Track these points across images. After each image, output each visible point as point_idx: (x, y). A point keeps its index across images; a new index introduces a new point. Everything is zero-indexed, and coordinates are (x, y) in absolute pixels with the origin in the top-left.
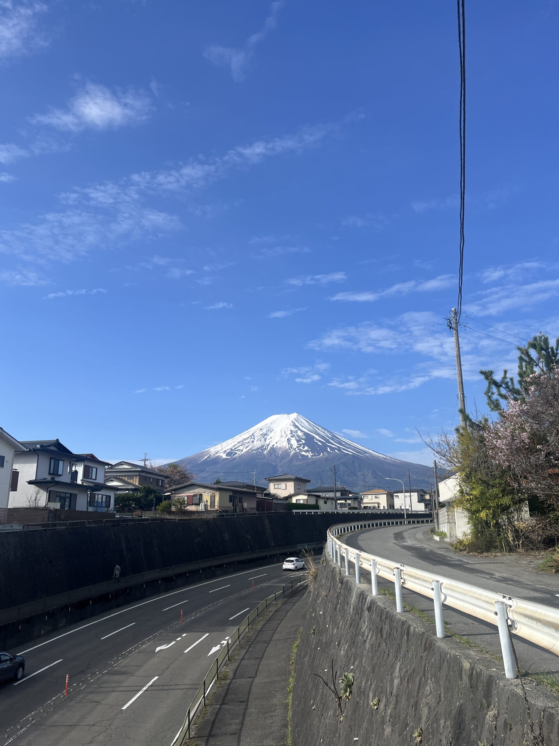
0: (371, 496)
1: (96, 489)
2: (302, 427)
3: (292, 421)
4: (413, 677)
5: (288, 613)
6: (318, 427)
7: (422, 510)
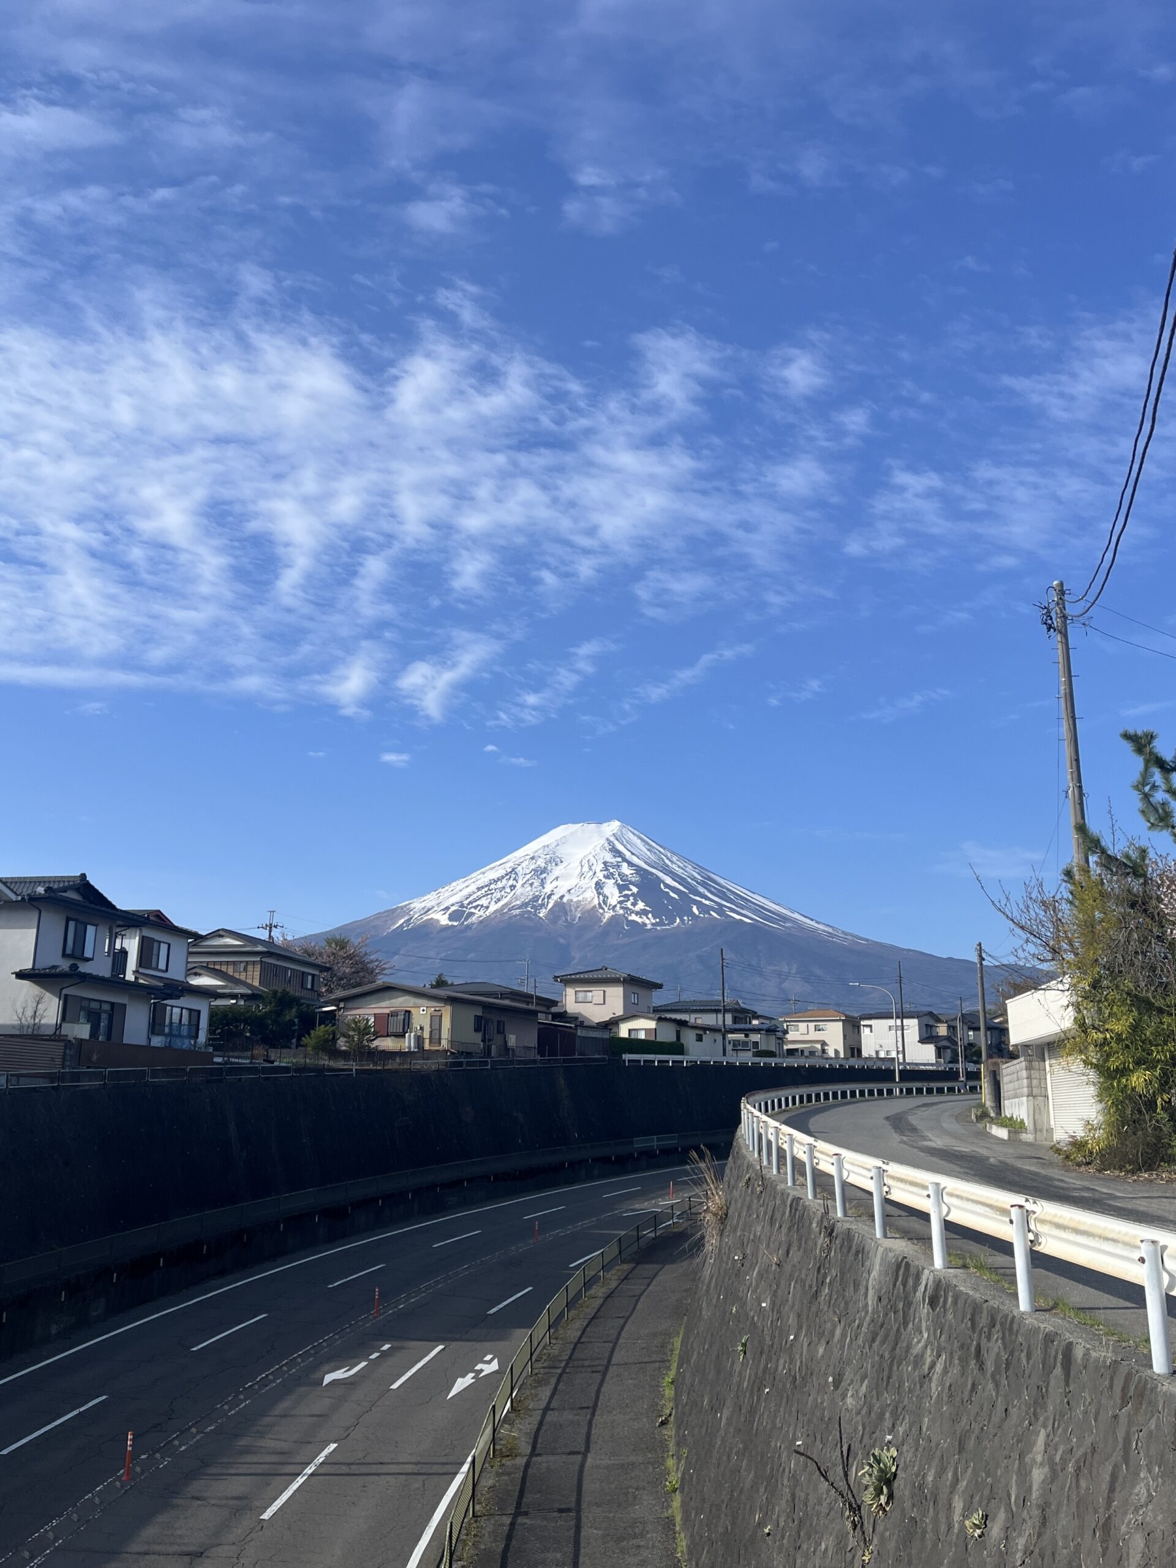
0: (806, 1024)
1: (168, 995)
2: (633, 854)
3: (608, 839)
4: (1092, 1463)
5: (637, 1302)
6: (669, 855)
7: (930, 1062)
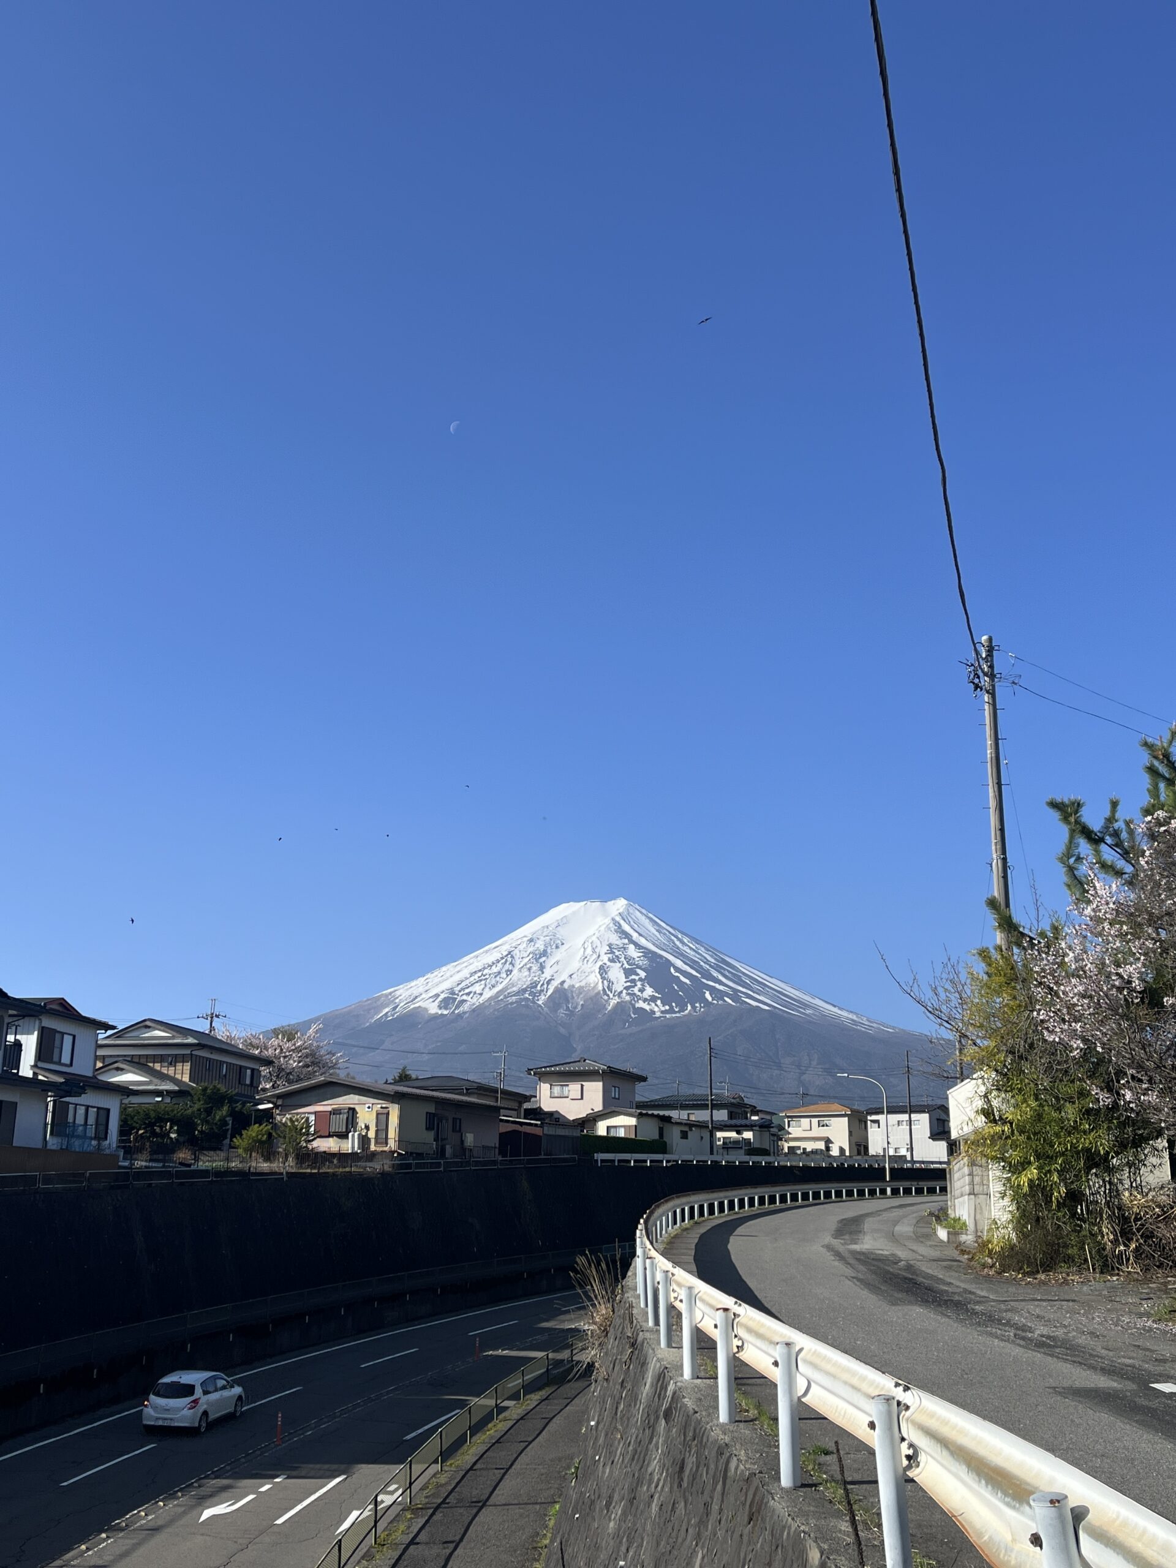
0: (808, 1120)
1: (68, 1092)
2: (640, 935)
3: (613, 919)
6: (679, 935)
7: (942, 1160)
